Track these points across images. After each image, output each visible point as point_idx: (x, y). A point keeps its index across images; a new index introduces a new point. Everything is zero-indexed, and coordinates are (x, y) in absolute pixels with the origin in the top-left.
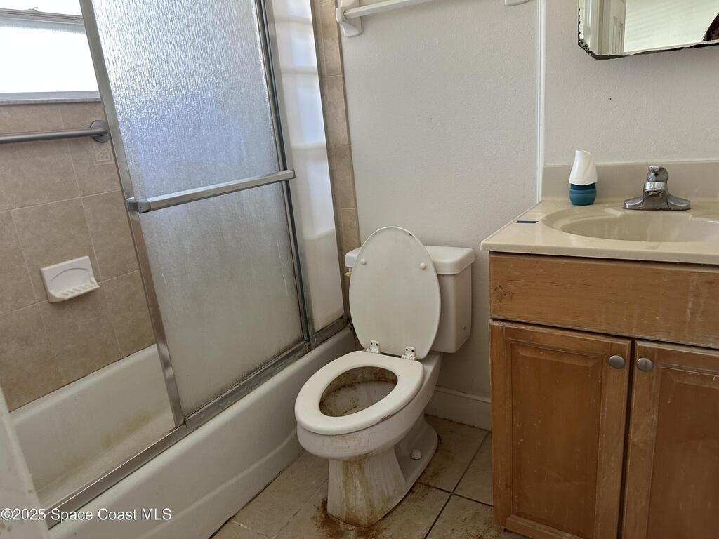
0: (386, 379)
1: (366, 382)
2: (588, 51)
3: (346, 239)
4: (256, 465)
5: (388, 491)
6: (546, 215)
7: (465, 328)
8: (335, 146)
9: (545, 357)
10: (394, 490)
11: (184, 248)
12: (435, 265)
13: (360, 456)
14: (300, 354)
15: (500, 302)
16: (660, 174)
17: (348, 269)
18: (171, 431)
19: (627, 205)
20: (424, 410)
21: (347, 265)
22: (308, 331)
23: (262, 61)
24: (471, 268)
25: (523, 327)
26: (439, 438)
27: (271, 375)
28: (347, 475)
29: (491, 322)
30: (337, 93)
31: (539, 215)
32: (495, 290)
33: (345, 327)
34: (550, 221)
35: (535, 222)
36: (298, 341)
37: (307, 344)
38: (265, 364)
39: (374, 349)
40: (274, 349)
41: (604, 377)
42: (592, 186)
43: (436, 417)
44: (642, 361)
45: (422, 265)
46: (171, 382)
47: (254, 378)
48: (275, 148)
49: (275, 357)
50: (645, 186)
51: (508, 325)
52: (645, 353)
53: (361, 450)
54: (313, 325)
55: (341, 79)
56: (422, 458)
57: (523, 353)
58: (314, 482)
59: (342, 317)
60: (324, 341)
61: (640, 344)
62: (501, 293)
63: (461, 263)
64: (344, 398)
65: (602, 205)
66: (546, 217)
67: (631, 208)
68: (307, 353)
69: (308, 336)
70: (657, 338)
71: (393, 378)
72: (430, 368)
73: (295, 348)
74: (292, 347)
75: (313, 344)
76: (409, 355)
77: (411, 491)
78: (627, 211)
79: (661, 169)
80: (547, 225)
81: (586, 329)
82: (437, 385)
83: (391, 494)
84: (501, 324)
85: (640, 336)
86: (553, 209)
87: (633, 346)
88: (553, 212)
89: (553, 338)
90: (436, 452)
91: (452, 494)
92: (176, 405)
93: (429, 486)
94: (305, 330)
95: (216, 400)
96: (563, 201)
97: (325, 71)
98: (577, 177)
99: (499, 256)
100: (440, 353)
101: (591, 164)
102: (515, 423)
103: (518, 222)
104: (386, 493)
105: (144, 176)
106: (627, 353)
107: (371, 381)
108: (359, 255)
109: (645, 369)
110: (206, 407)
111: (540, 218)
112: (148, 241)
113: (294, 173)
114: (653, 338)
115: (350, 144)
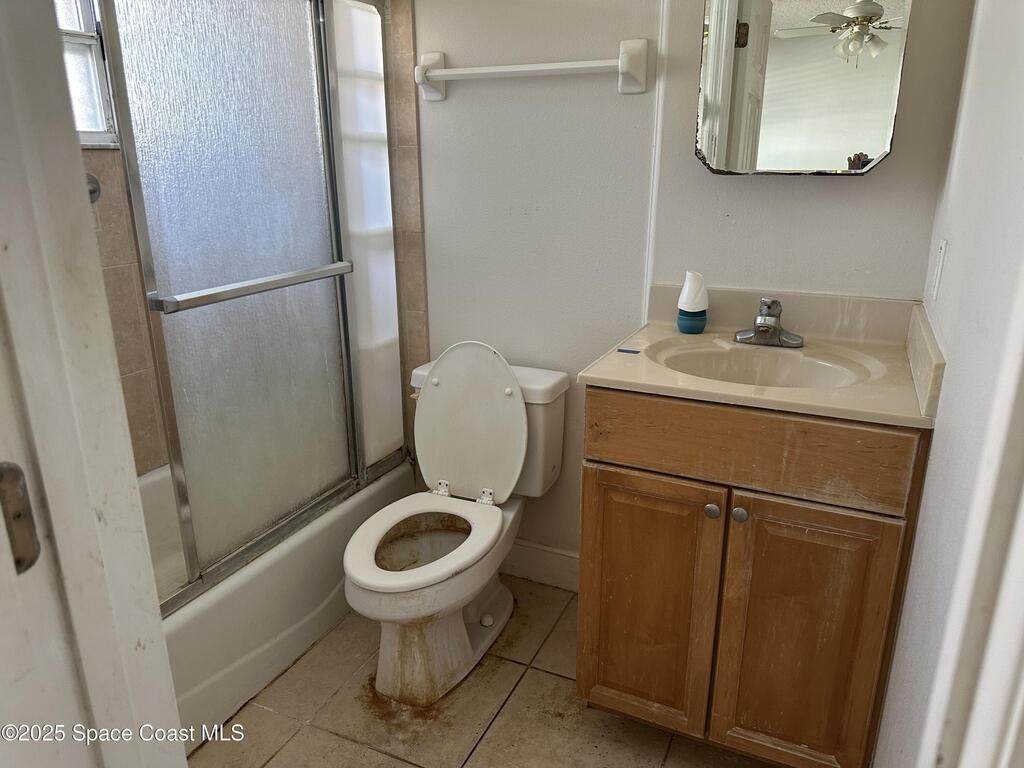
0: (457, 528)
1: (430, 530)
2: (705, 164)
3: (412, 350)
4: (285, 633)
5: (452, 663)
6: (649, 344)
7: (554, 467)
8: (404, 232)
9: (639, 503)
10: (460, 662)
11: (211, 357)
12: (523, 391)
13: (424, 618)
14: (345, 494)
15: (596, 441)
16: (773, 308)
17: (413, 390)
18: (182, 587)
19: (738, 337)
20: (500, 568)
21: (413, 384)
22: (356, 465)
23: (318, 124)
24: (565, 396)
25: (618, 470)
26: (515, 600)
27: (308, 521)
28: (403, 642)
29: (585, 463)
30: (410, 167)
31: (642, 343)
32: (591, 427)
33: (403, 461)
34: (653, 352)
35: (637, 352)
36: (343, 479)
37: (355, 483)
38: (301, 506)
39: (443, 491)
40: (315, 488)
41: (700, 525)
42: (702, 313)
43: (512, 576)
44: (737, 511)
45: (508, 390)
46: (186, 524)
47: (288, 523)
48: (328, 232)
49: (313, 498)
50: (756, 320)
51: (602, 467)
52: (742, 502)
53: (426, 611)
54: (364, 459)
55: (417, 151)
56: (493, 625)
57: (616, 498)
58: (357, 655)
59: (400, 449)
60: (376, 479)
61: (736, 493)
62: (597, 432)
63: (554, 389)
64: (402, 550)
65: (712, 335)
66: (650, 347)
67: (742, 342)
68: (355, 493)
69: (357, 473)
70: (754, 487)
71: (465, 526)
72: (510, 515)
73: (340, 486)
74: (336, 485)
75: (362, 483)
76: (487, 499)
77: (479, 664)
78: (738, 344)
79: (774, 302)
80: (650, 357)
81: (682, 475)
82: (517, 537)
83: (456, 666)
84: (596, 465)
85: (736, 485)
86: (658, 337)
87: (730, 494)
88: (660, 340)
89: (648, 483)
90: (511, 617)
91: (528, 667)
92: (191, 553)
93: (502, 658)
94: (353, 464)
95: (241, 549)
96: (669, 328)
97: (396, 140)
98: (687, 301)
99: (597, 391)
100: (524, 497)
101: (703, 288)
102: (604, 578)
103: (620, 351)
104: (450, 665)
105: (171, 265)
106: (724, 501)
107: (437, 530)
108: (430, 373)
109: (741, 520)
110: (227, 558)
111: (644, 348)
112: (169, 347)
113: (352, 266)
114: (749, 487)
115: (423, 232)
